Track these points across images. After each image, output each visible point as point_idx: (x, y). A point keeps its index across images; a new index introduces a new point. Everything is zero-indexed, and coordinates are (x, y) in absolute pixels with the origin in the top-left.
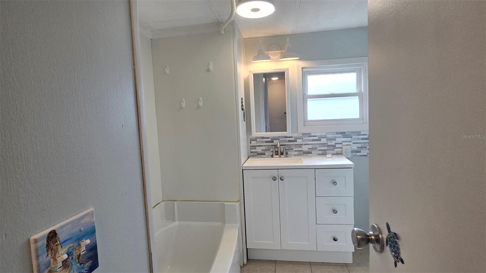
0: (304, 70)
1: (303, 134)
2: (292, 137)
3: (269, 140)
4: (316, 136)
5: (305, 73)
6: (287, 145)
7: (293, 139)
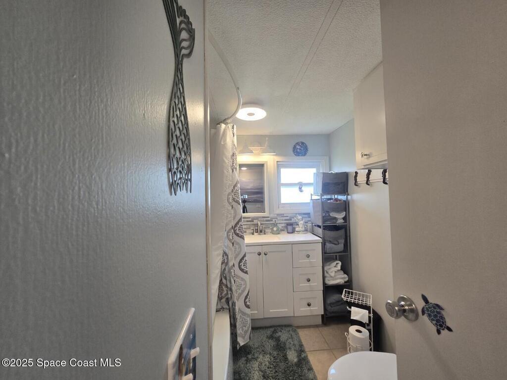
0: (279, 163)
1: (278, 215)
2: (268, 217)
3: (250, 219)
4: (287, 217)
5: (279, 166)
6: (265, 224)
7: (269, 219)
